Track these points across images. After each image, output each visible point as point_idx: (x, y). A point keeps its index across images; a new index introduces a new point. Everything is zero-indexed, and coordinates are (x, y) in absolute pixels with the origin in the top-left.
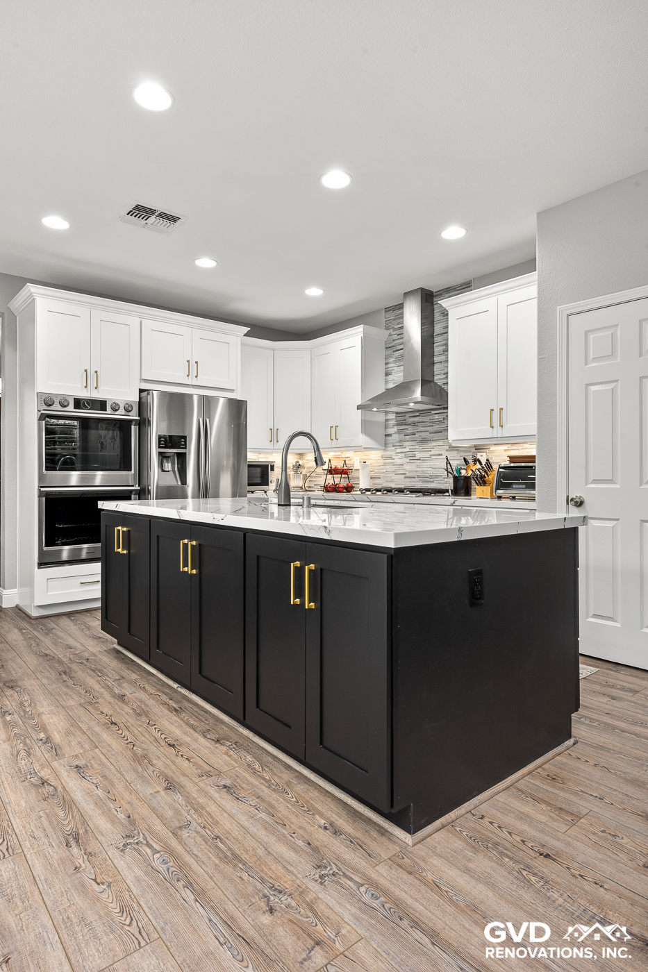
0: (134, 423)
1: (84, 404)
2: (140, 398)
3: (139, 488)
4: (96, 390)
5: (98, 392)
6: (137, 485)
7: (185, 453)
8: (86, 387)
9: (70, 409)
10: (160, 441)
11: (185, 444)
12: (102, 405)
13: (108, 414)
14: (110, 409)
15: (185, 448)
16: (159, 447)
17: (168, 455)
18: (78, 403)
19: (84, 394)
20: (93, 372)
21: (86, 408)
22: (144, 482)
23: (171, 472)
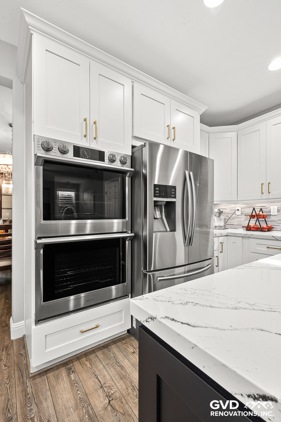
0: (128, 174)
1: (83, 153)
2: (132, 153)
3: (133, 234)
4: (95, 141)
5: (97, 144)
6: (130, 232)
7: (174, 202)
8: (85, 136)
9: (70, 158)
10: (155, 190)
11: (175, 194)
12: (101, 156)
13: (106, 164)
14: (108, 160)
15: (175, 197)
16: (155, 196)
17: (160, 204)
18: (77, 151)
19: (83, 143)
20: (92, 123)
21: (84, 157)
22: (137, 228)
23: (160, 220)
